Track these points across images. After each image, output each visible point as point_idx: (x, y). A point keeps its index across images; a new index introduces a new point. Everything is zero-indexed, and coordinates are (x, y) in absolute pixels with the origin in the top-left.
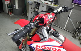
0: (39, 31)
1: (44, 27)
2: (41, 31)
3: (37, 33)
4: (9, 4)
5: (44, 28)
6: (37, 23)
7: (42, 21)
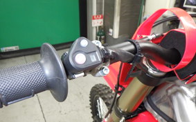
0: (159, 102)
1: (184, 88)
2: (169, 104)
3: (149, 108)
4: (100, 27)
5: (183, 93)
6: (135, 51)
7: (174, 49)
